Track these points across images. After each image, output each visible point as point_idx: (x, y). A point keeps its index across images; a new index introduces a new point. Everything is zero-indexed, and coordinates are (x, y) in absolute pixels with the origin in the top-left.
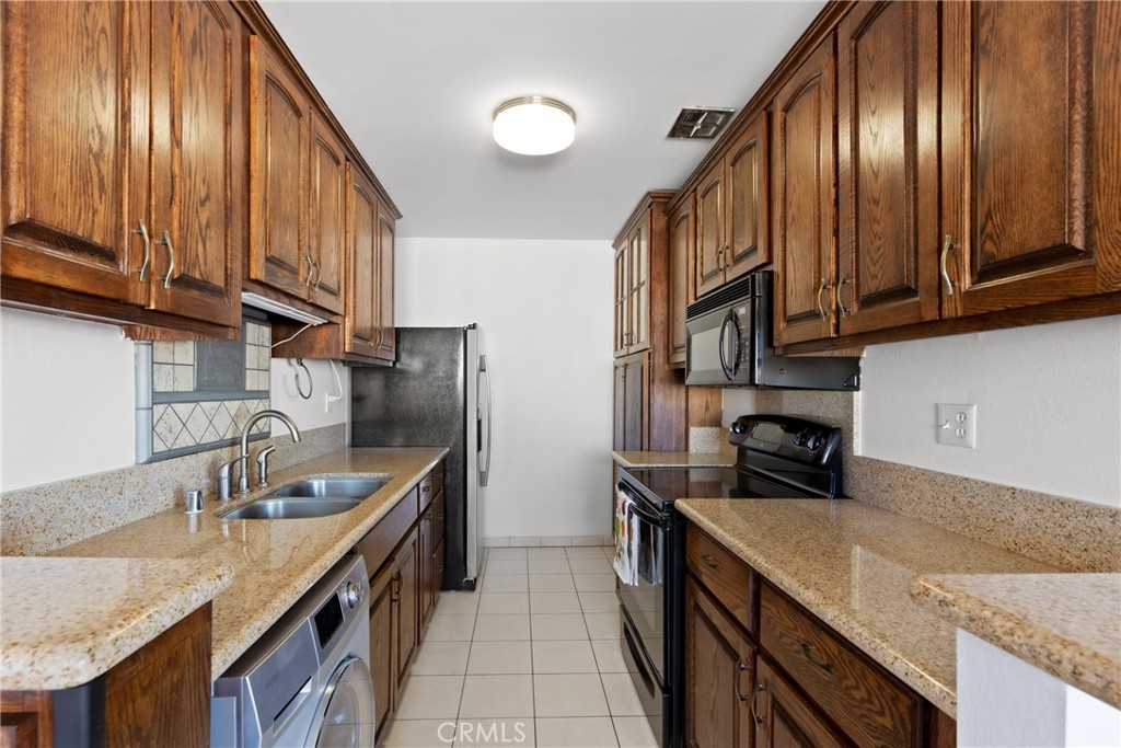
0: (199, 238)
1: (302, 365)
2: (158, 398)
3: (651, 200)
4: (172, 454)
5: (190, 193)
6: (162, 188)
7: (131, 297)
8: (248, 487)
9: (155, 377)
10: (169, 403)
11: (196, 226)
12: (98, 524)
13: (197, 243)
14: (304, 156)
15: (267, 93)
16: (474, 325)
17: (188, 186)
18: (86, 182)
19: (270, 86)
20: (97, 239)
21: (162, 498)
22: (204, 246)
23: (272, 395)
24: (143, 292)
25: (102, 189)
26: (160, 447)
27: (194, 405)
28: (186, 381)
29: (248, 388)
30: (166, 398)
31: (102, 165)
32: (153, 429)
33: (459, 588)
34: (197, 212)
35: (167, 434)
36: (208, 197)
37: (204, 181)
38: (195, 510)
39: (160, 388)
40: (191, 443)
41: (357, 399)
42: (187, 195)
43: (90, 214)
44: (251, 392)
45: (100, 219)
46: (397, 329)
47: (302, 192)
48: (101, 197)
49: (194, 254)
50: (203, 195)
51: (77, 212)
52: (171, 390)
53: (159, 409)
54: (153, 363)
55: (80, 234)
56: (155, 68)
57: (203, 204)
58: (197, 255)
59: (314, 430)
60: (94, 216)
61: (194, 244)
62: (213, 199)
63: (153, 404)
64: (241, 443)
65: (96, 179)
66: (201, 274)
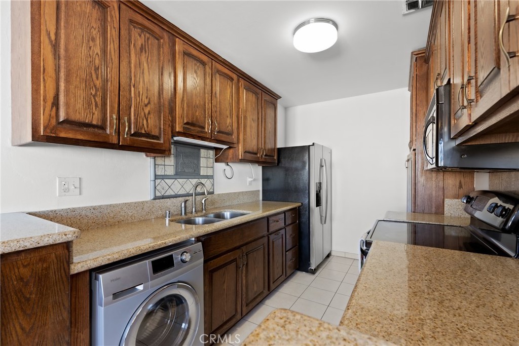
0: (144, 118)
1: (228, 165)
2: (156, 177)
3: (415, 56)
4: (163, 197)
5: (139, 103)
6: (125, 102)
7: (110, 141)
8: (195, 212)
9: (156, 170)
10: (163, 179)
11: (143, 114)
12: (133, 218)
13: (143, 120)
14: (208, 80)
15: (184, 59)
16: (313, 143)
17: (138, 100)
18: (89, 104)
19: (186, 56)
20: (94, 123)
21: (160, 212)
22: (147, 121)
23: (215, 177)
24: (116, 139)
25: (96, 106)
26: (158, 194)
27: (174, 180)
28: (170, 171)
29: (201, 174)
30: (162, 177)
31: (96, 98)
32: (155, 188)
33: (307, 271)
34: (143, 109)
35: (162, 190)
36: (149, 103)
37: (147, 98)
38: (168, 218)
39: (158, 173)
40: (173, 194)
41: (265, 180)
42: (138, 103)
43: (91, 115)
44: (203, 176)
45: (95, 116)
46: (279, 149)
47: (207, 95)
48: (96, 109)
49: (141, 124)
50: (146, 102)
51: (86, 115)
52: (163, 174)
53: (158, 181)
54: (155, 165)
55: (87, 121)
56: (122, 61)
57: (146, 106)
58: (143, 124)
59: (239, 193)
60: (93, 115)
61: (141, 121)
62: (152, 103)
63: (155, 179)
64: (193, 196)
65: (94, 103)
66: (145, 131)
